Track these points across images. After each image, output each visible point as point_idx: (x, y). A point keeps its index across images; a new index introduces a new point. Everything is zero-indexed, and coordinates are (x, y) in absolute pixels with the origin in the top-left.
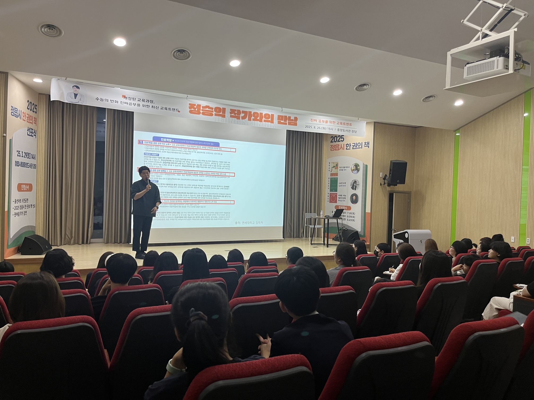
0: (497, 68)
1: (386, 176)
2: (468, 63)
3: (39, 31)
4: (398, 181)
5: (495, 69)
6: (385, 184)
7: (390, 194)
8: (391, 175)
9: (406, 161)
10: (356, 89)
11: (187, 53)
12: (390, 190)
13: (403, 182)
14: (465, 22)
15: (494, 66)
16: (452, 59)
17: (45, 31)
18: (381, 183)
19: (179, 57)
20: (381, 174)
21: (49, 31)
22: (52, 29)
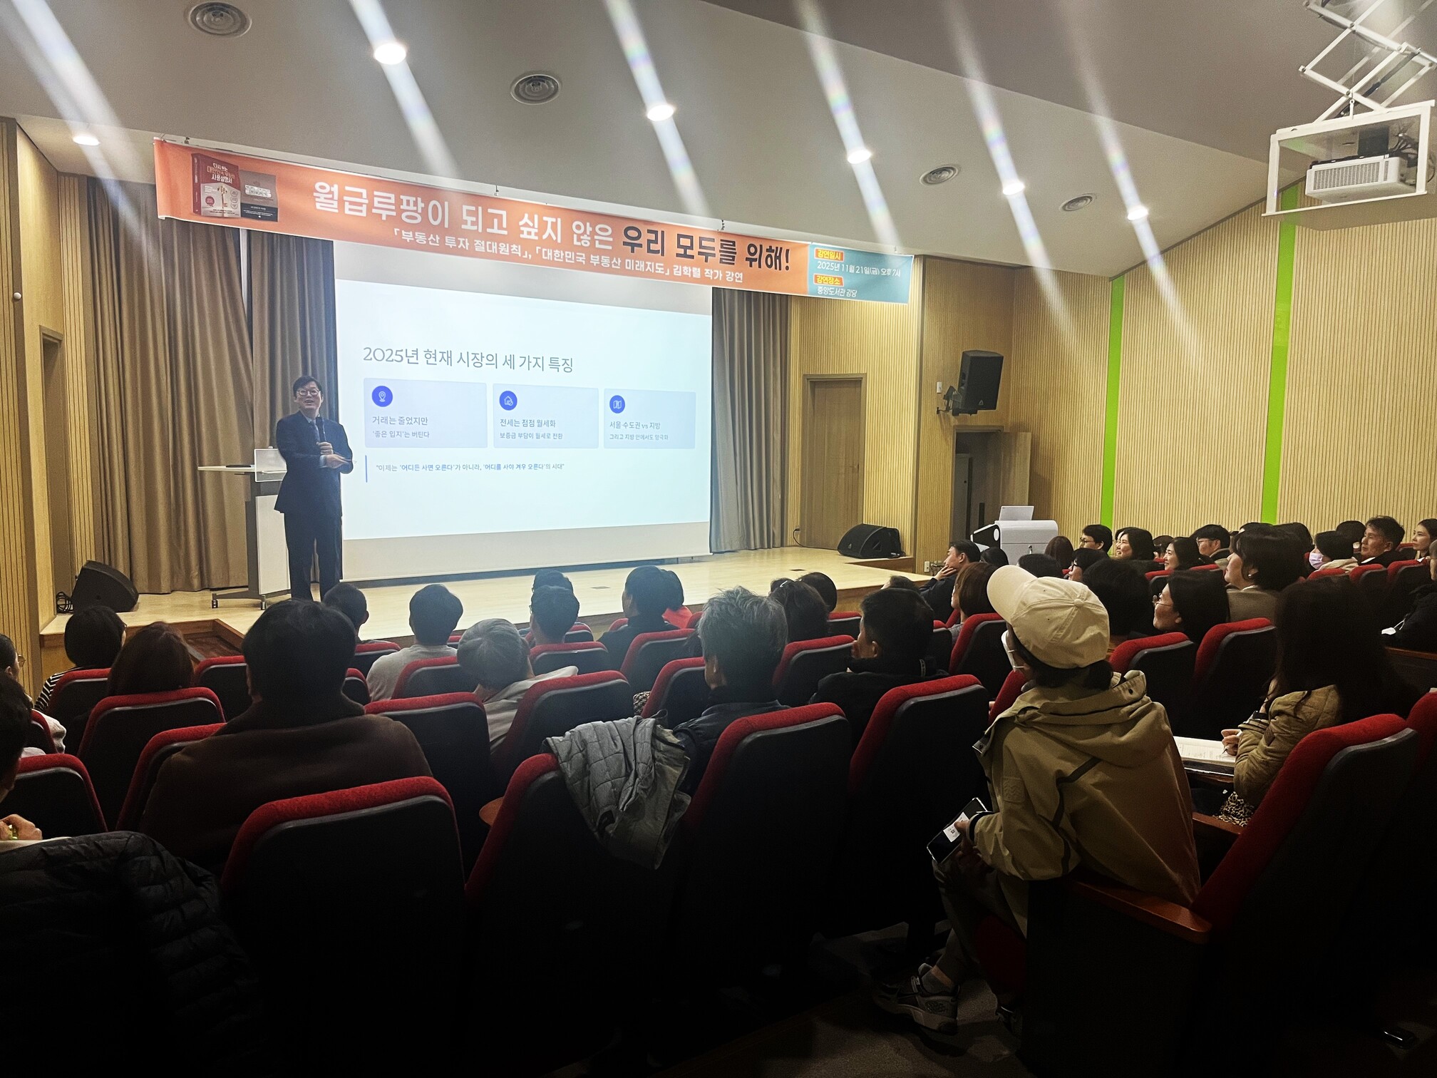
0: (1385, 179)
1: (951, 388)
2: (1316, 163)
3: (186, 20)
4: (981, 401)
5: (1379, 181)
6: (948, 409)
7: (957, 433)
8: (963, 388)
9: (1002, 354)
10: (925, 179)
11: (551, 83)
12: (957, 423)
13: (991, 405)
14: (1309, 72)
15: (1378, 172)
16: (1284, 151)
17: (203, 22)
18: (938, 408)
19: (530, 94)
20: (939, 384)
21: (214, 20)
22: (222, 15)
